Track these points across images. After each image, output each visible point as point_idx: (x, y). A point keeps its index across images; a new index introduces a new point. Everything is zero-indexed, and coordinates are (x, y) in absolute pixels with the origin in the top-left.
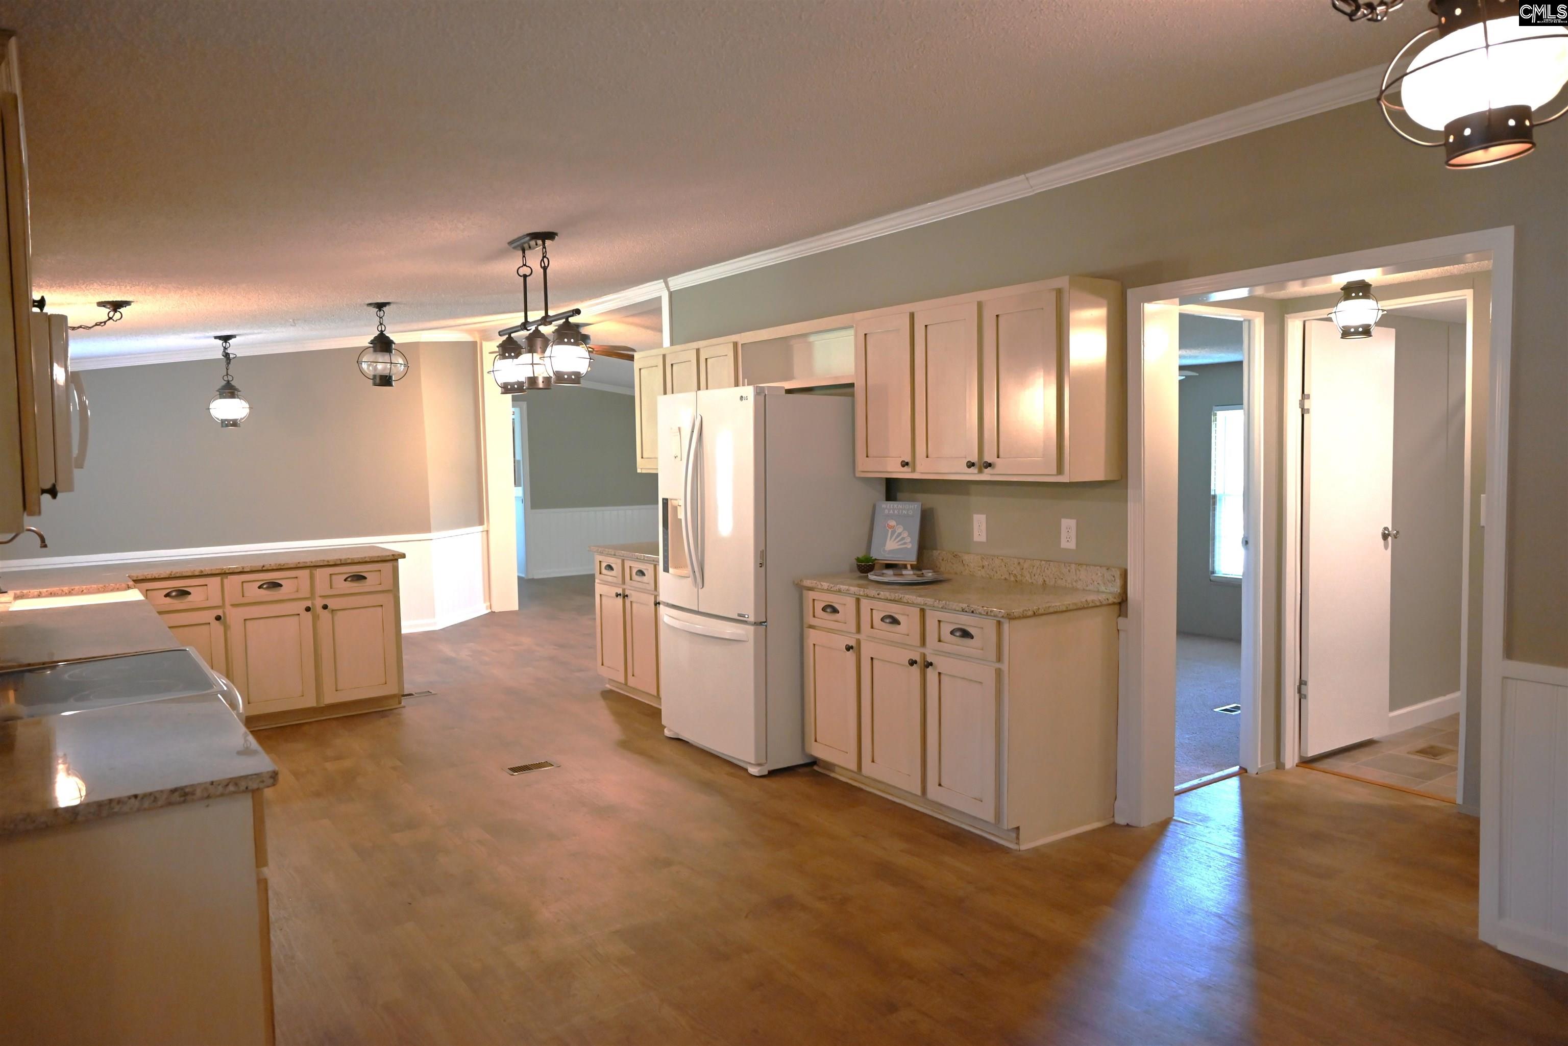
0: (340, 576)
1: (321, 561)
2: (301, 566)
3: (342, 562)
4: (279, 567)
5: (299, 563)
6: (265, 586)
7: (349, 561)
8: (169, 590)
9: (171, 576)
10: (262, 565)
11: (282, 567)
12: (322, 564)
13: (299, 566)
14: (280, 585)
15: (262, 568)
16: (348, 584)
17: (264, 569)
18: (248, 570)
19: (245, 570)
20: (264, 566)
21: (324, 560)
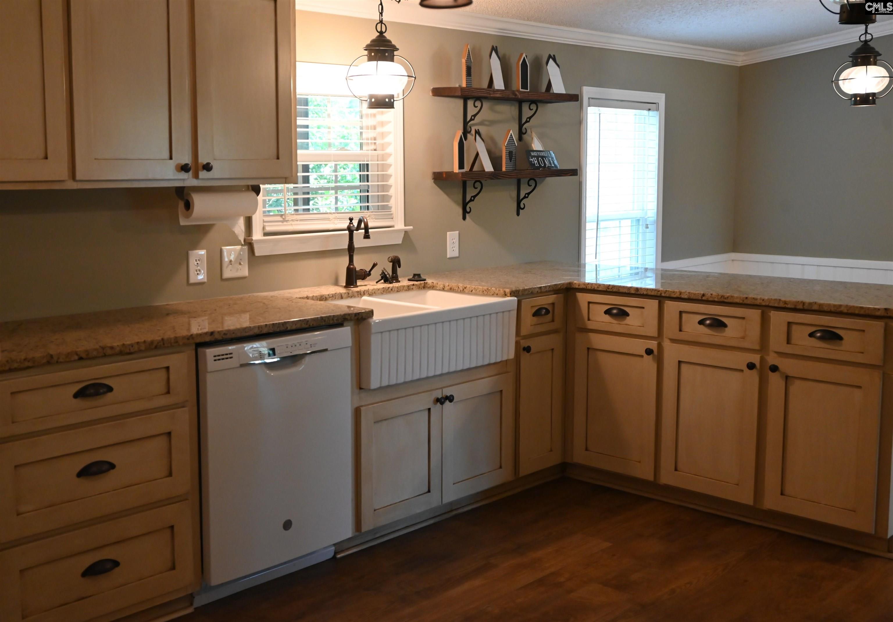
0: (803, 327)
1: (775, 300)
2: (748, 302)
3: (806, 307)
4: (722, 300)
5: (747, 298)
6: (708, 322)
7: (815, 307)
8: (609, 307)
9: (608, 290)
10: (702, 293)
11: (726, 300)
12: (776, 305)
13: (746, 302)
14: (724, 325)
15: (702, 297)
16: (813, 342)
17: (704, 298)
18: (686, 297)
19: (683, 296)
20: (703, 295)
21: (780, 300)
